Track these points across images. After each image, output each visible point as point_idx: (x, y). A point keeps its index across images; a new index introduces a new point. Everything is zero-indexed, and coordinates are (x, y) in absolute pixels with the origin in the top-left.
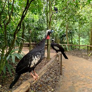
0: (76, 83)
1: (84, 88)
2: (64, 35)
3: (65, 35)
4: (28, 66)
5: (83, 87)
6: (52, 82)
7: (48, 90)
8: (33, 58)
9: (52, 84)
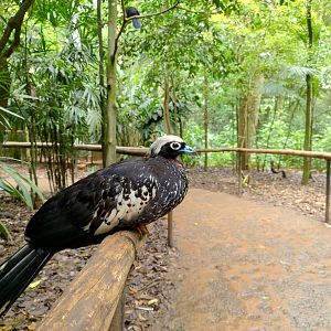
0: (229, 268)
1: (259, 280)
2: (155, 118)
3: (160, 118)
4: (87, 228)
5: (255, 279)
6: (144, 273)
7: (136, 302)
8: (119, 198)
9: (145, 280)
